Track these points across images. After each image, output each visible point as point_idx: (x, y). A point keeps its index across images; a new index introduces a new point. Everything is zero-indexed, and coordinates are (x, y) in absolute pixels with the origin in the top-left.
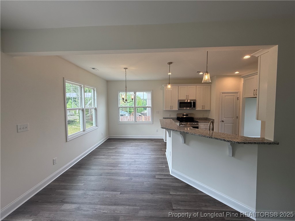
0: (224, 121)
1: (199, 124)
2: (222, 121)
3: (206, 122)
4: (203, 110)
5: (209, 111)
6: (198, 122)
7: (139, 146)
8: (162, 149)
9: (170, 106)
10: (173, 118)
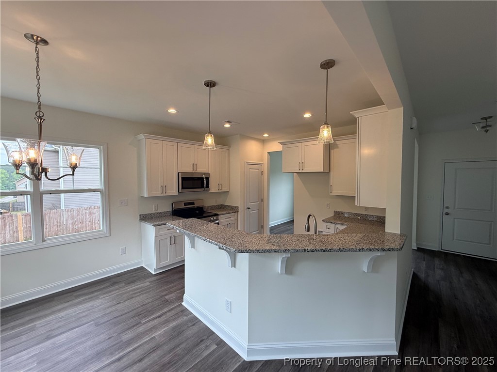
0: (250, 208)
1: (220, 217)
2: (248, 208)
3: (228, 213)
4: (220, 191)
5: (227, 193)
6: (218, 215)
7: (85, 320)
8: (167, 297)
9: (160, 186)
10: (164, 213)
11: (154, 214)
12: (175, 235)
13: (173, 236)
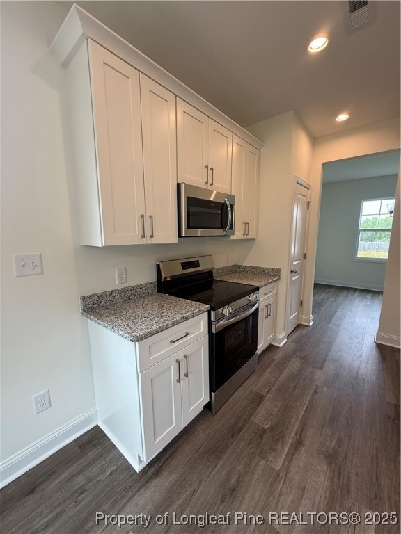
1: (259, 293)
2: (292, 272)
3: (269, 283)
4: (245, 237)
6: (258, 288)
9: (137, 216)
10: (141, 287)
11: (120, 292)
12: (187, 354)
13: (182, 358)
